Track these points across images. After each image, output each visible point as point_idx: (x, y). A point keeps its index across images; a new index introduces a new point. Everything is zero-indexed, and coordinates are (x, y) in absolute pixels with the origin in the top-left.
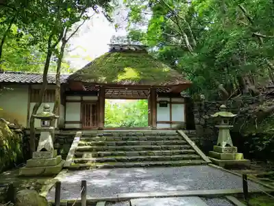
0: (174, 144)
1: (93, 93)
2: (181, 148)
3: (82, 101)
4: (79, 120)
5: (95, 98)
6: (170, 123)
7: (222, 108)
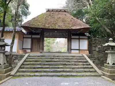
0: (79, 62)
1: (38, 34)
2: (84, 65)
3: (31, 38)
4: (30, 48)
5: (39, 36)
6: (79, 50)
7: (110, 40)
